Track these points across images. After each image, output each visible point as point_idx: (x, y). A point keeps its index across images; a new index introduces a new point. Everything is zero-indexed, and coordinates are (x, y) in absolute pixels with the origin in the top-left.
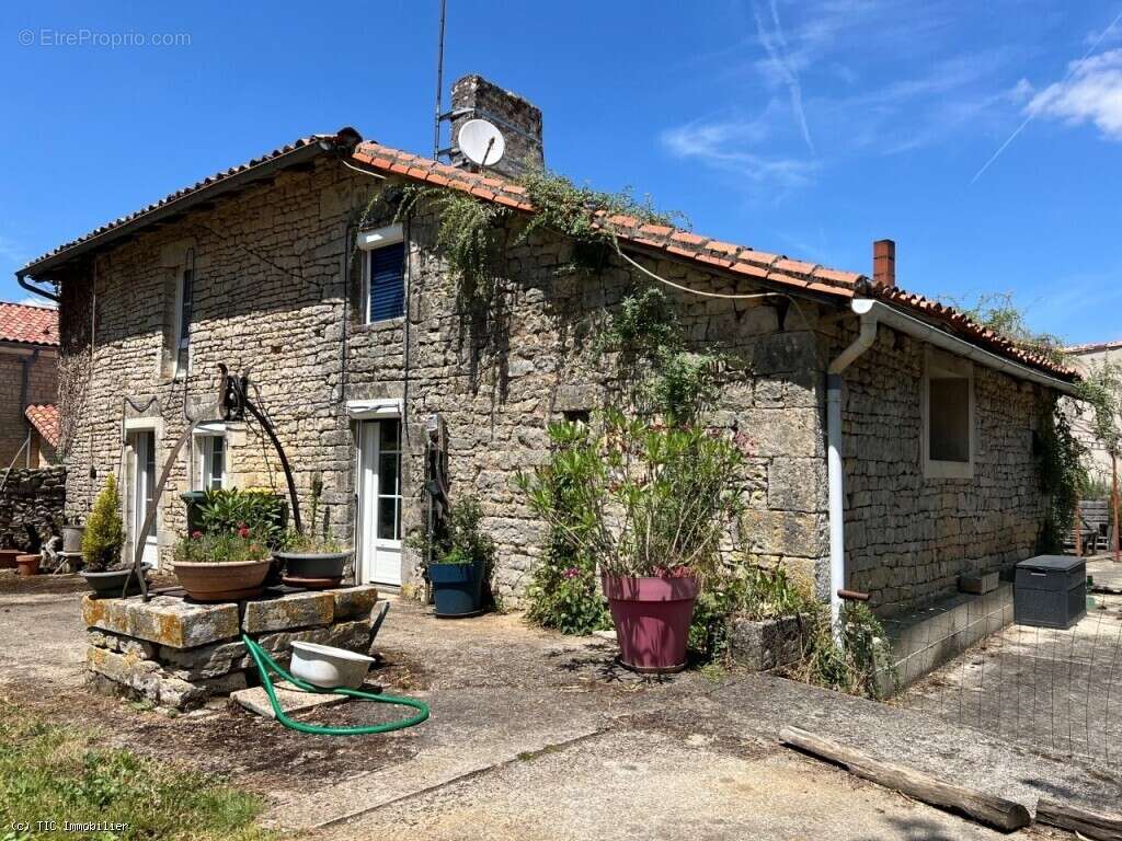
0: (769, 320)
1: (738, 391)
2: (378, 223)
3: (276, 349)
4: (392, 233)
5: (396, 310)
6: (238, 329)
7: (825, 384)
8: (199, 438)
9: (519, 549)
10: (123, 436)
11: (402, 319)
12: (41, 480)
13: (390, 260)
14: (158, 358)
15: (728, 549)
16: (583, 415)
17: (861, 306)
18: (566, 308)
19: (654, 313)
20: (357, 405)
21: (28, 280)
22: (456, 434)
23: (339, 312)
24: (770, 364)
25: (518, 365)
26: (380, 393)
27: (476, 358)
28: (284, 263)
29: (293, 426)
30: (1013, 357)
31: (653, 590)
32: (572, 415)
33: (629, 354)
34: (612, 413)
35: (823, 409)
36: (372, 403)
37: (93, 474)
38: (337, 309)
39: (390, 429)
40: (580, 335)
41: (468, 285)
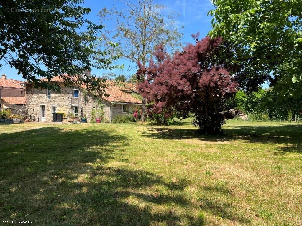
0: (107, 102)
1: (105, 107)
2: (76, 88)
3: (63, 98)
4: (77, 89)
5: (77, 96)
6: (58, 96)
7: (111, 107)
8: (52, 107)
9: (89, 118)
10: (39, 106)
11: (78, 97)
12: (25, 110)
13: (77, 92)
14: (45, 97)
15: (104, 118)
16: (95, 108)
17: (112, 103)
18: (94, 99)
19: (100, 101)
20: (73, 105)
21: (21, 84)
22: (84, 108)
23: (71, 96)
24: (107, 105)
25: (89, 103)
26: (76, 104)
27: (86, 102)
28: (65, 90)
29: (65, 106)
30: (132, 103)
31: (98, 119)
32: (94, 108)
33: (98, 104)
34: (97, 108)
35: (111, 109)
36: (75, 105)
37: (34, 110)
38: (71, 95)
39: (76, 108)
40: (95, 101)
41: (85, 96)
